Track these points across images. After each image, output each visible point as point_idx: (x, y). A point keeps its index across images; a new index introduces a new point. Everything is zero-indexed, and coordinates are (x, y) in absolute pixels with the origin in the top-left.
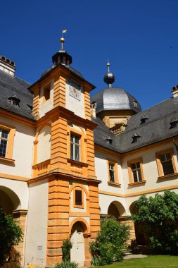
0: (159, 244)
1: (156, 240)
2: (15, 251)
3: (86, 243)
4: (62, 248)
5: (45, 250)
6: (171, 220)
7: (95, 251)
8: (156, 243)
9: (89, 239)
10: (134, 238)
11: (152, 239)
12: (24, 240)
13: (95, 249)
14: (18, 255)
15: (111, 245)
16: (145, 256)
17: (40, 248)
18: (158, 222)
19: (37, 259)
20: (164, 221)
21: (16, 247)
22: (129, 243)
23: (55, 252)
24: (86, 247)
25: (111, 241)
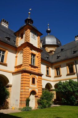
1: (65, 100)
3: (36, 100)
4: (26, 101)
5: (19, 101)
6: (71, 92)
7: (39, 103)
8: (64, 101)
9: (37, 98)
10: (56, 98)
11: (63, 99)
12: (10, 97)
13: (39, 102)
14: (8, 103)
15: (46, 100)
16: (59, 106)
17: (17, 100)
18: (66, 92)
19: (15, 105)
20: (68, 92)
21: (7, 100)
22: (53, 100)
23: (23, 102)
25: (46, 99)
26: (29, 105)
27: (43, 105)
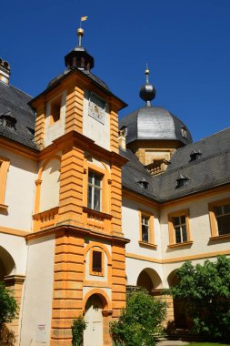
0: (207, 329)
1: (203, 323)
2: (7, 330)
3: (104, 322)
4: (72, 328)
5: (49, 330)
6: (225, 297)
7: (117, 334)
8: (202, 326)
9: (110, 317)
10: (173, 318)
11: (196, 320)
12: (20, 317)
13: (117, 330)
14: (11, 335)
15: (139, 326)
16: (185, 343)
17: (42, 327)
18: (206, 298)
19: (37, 342)
20: (214, 298)
21: (8, 325)
22: (164, 325)
23: (62, 333)
24: (104, 329)
25: (139, 321)
26: (82, 341)
27: (131, 341)
